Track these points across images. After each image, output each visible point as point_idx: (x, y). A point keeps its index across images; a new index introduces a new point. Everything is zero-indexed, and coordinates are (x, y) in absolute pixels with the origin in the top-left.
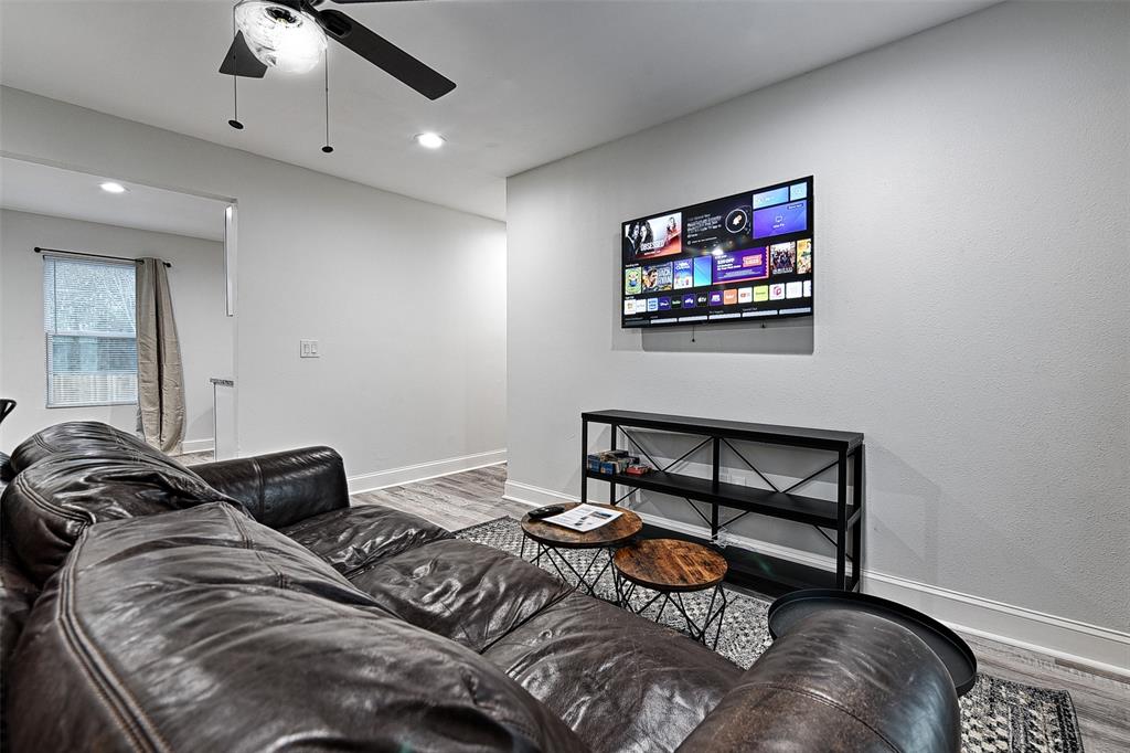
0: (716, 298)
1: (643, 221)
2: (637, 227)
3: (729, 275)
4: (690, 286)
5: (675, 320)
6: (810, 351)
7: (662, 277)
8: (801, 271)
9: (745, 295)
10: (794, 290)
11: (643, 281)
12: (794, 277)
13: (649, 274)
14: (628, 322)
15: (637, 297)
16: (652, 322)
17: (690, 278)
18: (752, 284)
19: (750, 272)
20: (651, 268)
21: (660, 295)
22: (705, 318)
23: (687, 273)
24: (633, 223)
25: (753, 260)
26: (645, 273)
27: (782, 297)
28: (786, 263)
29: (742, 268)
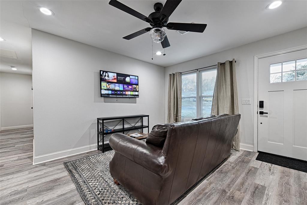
0: (124, 93)
1: (106, 72)
2: (105, 73)
3: (126, 89)
4: (119, 89)
5: (116, 96)
6: (136, 103)
7: (112, 86)
8: (137, 90)
9: (129, 93)
10: (136, 93)
11: (107, 86)
12: (136, 91)
13: (109, 85)
14: (102, 95)
15: (105, 90)
16: (110, 96)
17: (119, 88)
18: (131, 91)
19: (130, 89)
20: (109, 84)
21: (112, 90)
22: (122, 96)
23: (118, 87)
24: (103, 72)
25: (130, 87)
26: (107, 84)
27: (135, 94)
28: (135, 89)
29: (129, 88)
